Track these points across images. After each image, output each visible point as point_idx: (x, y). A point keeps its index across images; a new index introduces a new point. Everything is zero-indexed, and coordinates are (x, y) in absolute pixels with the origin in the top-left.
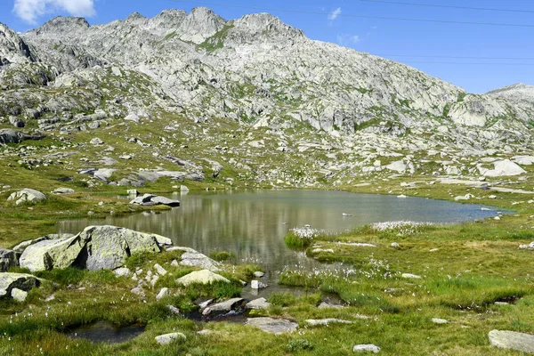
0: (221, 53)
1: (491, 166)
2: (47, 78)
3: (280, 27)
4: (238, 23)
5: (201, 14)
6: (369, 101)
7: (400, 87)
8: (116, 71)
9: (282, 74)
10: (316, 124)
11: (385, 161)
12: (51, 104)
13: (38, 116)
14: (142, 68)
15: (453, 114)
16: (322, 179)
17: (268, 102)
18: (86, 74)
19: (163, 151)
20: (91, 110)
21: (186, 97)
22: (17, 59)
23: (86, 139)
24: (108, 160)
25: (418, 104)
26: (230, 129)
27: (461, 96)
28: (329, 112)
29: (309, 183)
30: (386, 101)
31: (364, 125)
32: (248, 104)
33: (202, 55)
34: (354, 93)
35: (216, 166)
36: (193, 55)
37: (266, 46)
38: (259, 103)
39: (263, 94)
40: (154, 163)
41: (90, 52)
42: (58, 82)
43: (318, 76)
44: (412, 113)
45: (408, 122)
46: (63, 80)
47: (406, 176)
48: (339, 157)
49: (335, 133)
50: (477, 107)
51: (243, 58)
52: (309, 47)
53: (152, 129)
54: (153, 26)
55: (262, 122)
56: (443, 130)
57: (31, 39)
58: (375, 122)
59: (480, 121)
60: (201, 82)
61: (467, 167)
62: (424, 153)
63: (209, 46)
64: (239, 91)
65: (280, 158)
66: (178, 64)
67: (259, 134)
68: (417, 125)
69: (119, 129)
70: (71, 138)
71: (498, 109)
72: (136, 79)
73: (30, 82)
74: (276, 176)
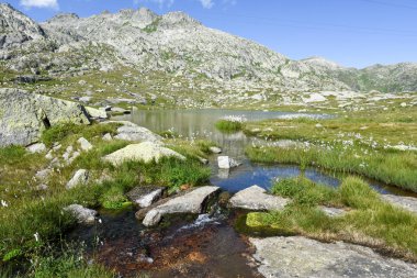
0: (155, 34)
1: (309, 97)
2: (54, 47)
3: (189, 20)
4: (165, 17)
5: (143, 11)
6: (238, 63)
7: (255, 55)
8: (94, 43)
9: (190, 46)
10: (209, 75)
11: (251, 94)
12: (56, 61)
13: (48, 68)
14: (109, 42)
15: (283, 71)
16: (214, 104)
17: (184, 63)
18: (77, 45)
19: (122, 88)
20: (80, 65)
21: (135, 59)
22: (36, 37)
23: (77, 81)
24: (89, 92)
25: (264, 65)
26: (163, 76)
27: (287, 62)
28: (217, 69)
29: (207, 106)
30: (248, 63)
31: (236, 76)
32: (171, 63)
33: (144, 35)
34: (230, 59)
35: (154, 97)
36: (139, 36)
37: (181, 31)
38: (177, 63)
39: (180, 58)
40: (117, 94)
41: (79, 33)
42: (61, 49)
43: (210, 48)
44: (261, 70)
45: (259, 75)
46: (64, 48)
47: (262, 102)
48: (224, 92)
49: (221, 80)
50: (295, 68)
51: (168, 37)
52: (205, 32)
53: (116, 76)
54: (116, 18)
55: (180, 73)
56: (278, 79)
57: (45, 26)
58: (242, 74)
59: (297, 75)
60: (144, 50)
61: (295, 97)
62: (272, 90)
63: (148, 30)
64: (166, 56)
65: (190, 92)
66: (130, 39)
67: (178, 80)
68: (265, 77)
69: (96, 75)
70: (67, 80)
71: (306, 69)
72: (106, 48)
73: (44, 50)
74: (189, 102)
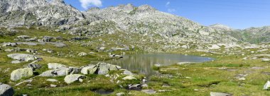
0: (135, 16)
1: (211, 46)
2: (88, 23)
3: (151, 8)
4: (140, 8)
5: (129, 5)
6: (176, 28)
7: (185, 24)
8: (106, 21)
9: (152, 21)
10: (161, 35)
11: (181, 45)
12: (89, 30)
13: (86, 33)
14: (113, 20)
15: (200, 32)
16: (163, 50)
17: (148, 29)
18: (98, 22)
19: (118, 42)
20: (99, 31)
21: (125, 27)
22: (81, 18)
23: (98, 39)
24: (103, 45)
25: (190, 29)
26: (137, 36)
27: (202, 27)
28: (165, 31)
29: (159, 51)
30: (181, 28)
31: (175, 35)
32: (142, 29)
33: (129, 16)
34: (172, 26)
35: (133, 47)
36: (127, 16)
37: (147, 13)
38: (145, 29)
39: (146, 26)
40: (116, 46)
41: (100, 16)
42: (91, 24)
43: (162, 21)
44: (189, 31)
45: (187, 34)
46: (93, 24)
47: (187, 49)
48: (168, 44)
49: (167, 37)
50: (207, 30)
51: (140, 17)
52: (159, 13)
53: (115, 36)
54: (116, 9)
55: (146, 34)
56: (197, 36)
57: (85, 13)
58: (178, 34)
59: (208, 34)
60: (129, 23)
61: (204, 46)
62: (192, 43)
63: (131, 14)
64: (139, 26)
65: (151, 44)
66: (123, 19)
67: (145, 37)
68: (190, 35)
69: (106, 36)
70: (94, 39)
71: (213, 30)
72: (112, 23)
73: (84, 24)
74: (150, 49)
